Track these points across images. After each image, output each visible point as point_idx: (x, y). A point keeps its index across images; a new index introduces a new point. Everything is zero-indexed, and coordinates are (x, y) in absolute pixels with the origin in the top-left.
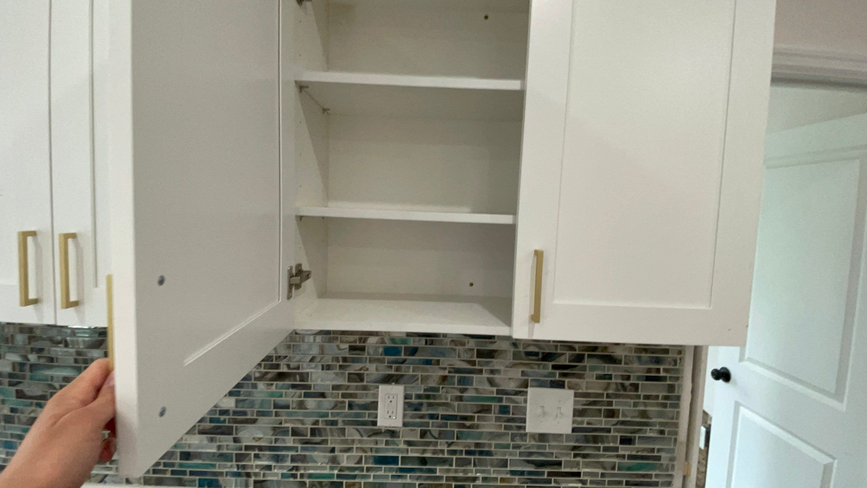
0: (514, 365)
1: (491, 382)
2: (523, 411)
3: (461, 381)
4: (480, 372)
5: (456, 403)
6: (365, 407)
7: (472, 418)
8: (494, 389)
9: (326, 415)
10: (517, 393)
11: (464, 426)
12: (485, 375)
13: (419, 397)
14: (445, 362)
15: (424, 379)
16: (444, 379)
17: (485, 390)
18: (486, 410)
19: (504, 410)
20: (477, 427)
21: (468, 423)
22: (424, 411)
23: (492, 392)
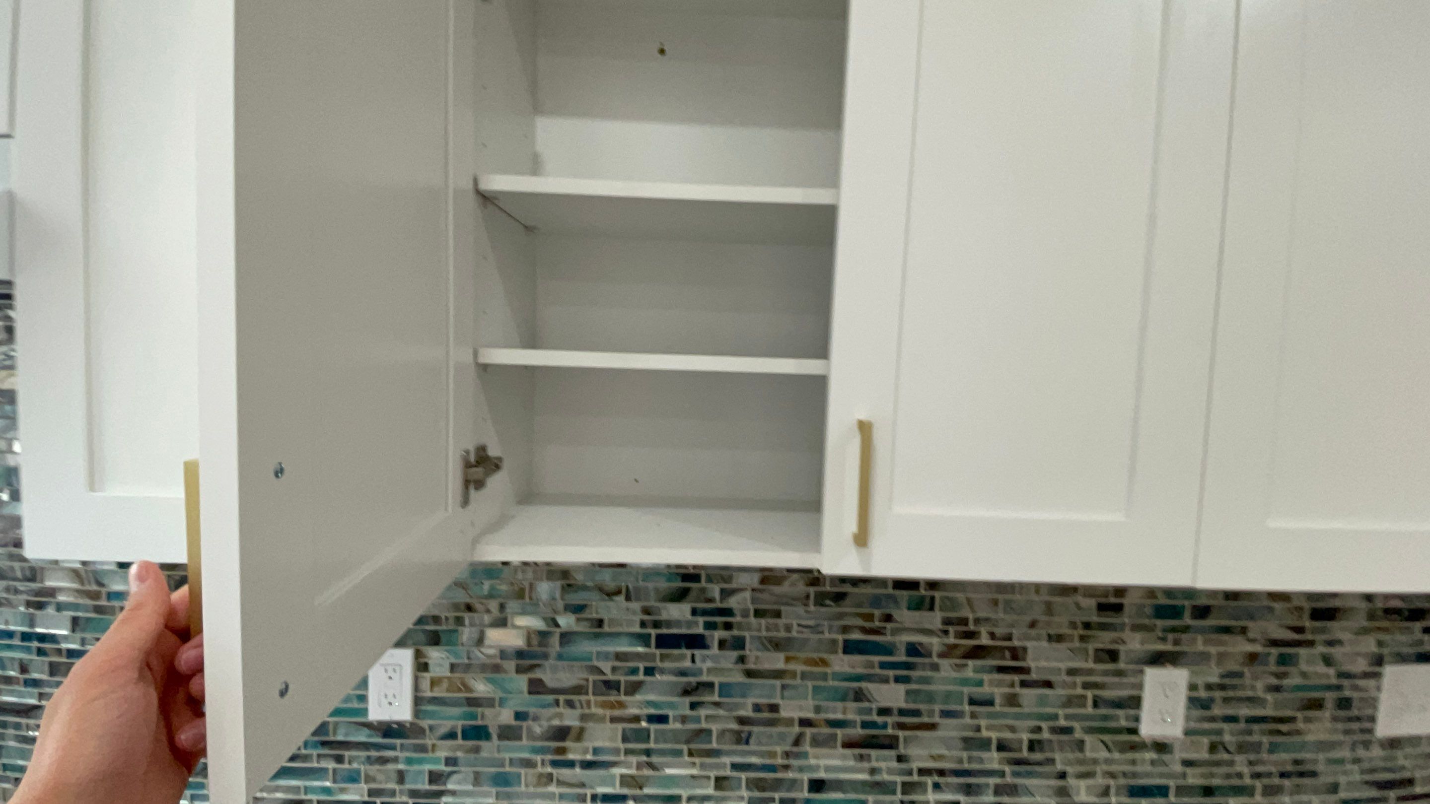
1: (1328, 661)
4: (1311, 644)
6: (1118, 704)
8: (1331, 671)
9: (1055, 717)
10: (1366, 675)
12: (1321, 649)
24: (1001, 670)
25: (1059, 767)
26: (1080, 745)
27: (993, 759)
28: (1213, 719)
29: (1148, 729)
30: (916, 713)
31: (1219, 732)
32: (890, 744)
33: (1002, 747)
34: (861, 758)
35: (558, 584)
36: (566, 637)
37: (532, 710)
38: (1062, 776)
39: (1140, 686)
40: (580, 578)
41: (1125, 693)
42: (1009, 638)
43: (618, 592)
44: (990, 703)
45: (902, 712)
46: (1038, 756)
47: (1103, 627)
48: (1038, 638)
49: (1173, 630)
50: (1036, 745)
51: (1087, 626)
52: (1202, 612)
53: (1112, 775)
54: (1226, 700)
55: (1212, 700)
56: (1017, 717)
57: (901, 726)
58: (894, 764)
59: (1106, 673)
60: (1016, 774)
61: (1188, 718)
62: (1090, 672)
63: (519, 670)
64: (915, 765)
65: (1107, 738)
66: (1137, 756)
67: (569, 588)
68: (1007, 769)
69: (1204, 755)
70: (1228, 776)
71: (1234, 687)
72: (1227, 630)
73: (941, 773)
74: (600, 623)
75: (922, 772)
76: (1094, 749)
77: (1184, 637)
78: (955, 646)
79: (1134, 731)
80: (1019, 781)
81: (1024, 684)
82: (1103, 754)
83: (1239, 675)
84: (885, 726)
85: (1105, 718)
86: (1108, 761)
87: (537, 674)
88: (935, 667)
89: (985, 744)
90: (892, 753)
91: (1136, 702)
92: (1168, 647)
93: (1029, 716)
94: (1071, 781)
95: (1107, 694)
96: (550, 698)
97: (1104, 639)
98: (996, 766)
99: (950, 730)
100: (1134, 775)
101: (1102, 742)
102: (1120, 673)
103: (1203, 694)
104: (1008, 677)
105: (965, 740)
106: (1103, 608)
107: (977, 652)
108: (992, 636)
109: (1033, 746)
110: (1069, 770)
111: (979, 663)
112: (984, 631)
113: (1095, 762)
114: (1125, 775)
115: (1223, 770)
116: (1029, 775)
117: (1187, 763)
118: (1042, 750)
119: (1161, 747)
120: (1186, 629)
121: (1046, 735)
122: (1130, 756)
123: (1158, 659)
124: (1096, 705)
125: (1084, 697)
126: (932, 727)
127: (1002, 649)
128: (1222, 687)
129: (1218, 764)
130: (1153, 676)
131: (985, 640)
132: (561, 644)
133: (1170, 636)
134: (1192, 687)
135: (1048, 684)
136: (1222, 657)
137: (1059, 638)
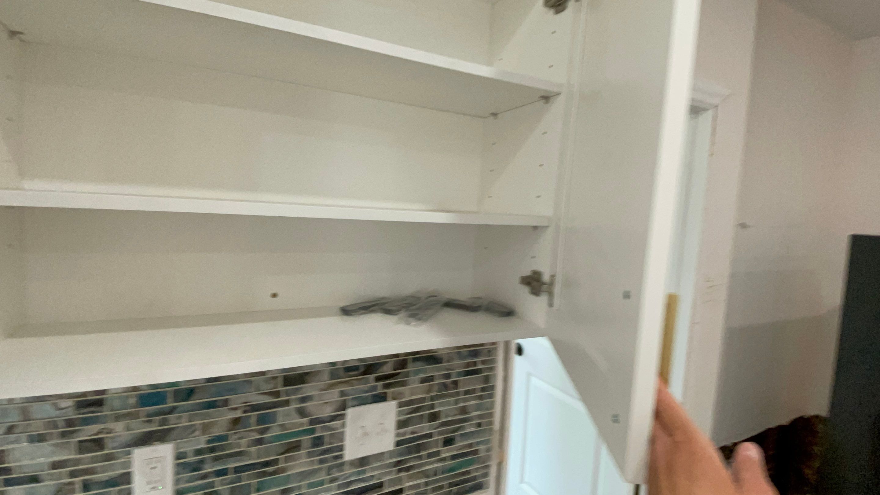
0: (331, 386)
1: (302, 413)
2: (341, 437)
3: (261, 420)
4: (286, 403)
5: (253, 449)
7: (275, 462)
8: (305, 420)
10: (333, 418)
11: (265, 474)
12: (294, 406)
13: (199, 452)
14: (237, 400)
15: (205, 428)
16: (236, 422)
17: (294, 424)
18: (296, 447)
19: (318, 442)
20: (283, 470)
21: (270, 469)
22: (208, 469)
23: (302, 424)
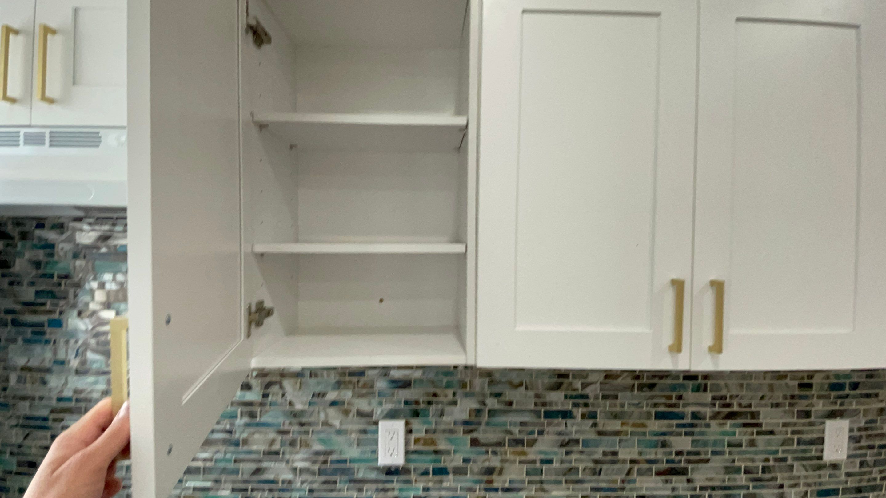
6: (812, 442)
9: (777, 452)
24: (745, 425)
25: (779, 482)
26: (791, 467)
27: (742, 479)
28: (861, 448)
29: (829, 456)
30: (698, 453)
31: (865, 455)
32: (683, 472)
33: (747, 471)
34: (666, 481)
35: (487, 380)
36: (492, 413)
37: (472, 457)
38: (781, 486)
39: (823, 431)
40: (497, 376)
41: (815, 436)
42: (750, 406)
43: (521, 385)
44: (740, 445)
45: (689, 453)
46: (767, 476)
47: (801, 397)
48: (765, 406)
49: (840, 397)
50: (766, 470)
51: (793, 397)
52: (855, 386)
53: (809, 485)
54: (869, 437)
55: (861, 437)
56: (756, 453)
57: (689, 461)
58: (685, 485)
59: (804, 425)
60: (754, 487)
61: (849, 448)
62: (795, 424)
63: (466, 432)
64: (698, 485)
65: (805, 463)
66: (822, 472)
67: (491, 383)
68: (751, 485)
69: (857, 469)
70: (869, 481)
71: (872, 429)
72: (868, 396)
73: (713, 488)
74: (510, 404)
75: (702, 488)
76: (798, 470)
77: (847, 400)
78: (719, 413)
79: (820, 458)
80: (757, 491)
81: (758, 433)
82: (804, 473)
83: (875, 421)
84: (680, 461)
85: (804, 451)
86: (806, 477)
87: (475, 435)
88: (708, 426)
89: (737, 470)
90: (684, 478)
91: (821, 441)
92: (837, 407)
93: (762, 452)
94: (786, 490)
95: (804, 437)
96: (484, 449)
97: (802, 405)
98: (744, 483)
99: (717, 462)
100: (820, 484)
101: (804, 466)
102: (811, 424)
103: (856, 433)
104: (749, 430)
105: (726, 468)
106: (802, 386)
107: (731, 416)
108: (740, 405)
109: (764, 470)
110: (786, 483)
111: (733, 421)
112: (735, 402)
113: (799, 477)
114: (815, 484)
115: (866, 477)
116: (763, 487)
117: (848, 475)
118: (770, 472)
119: (835, 466)
120: (847, 396)
121: (771, 463)
122: (818, 472)
123: (832, 415)
124: (799, 444)
125: (793, 440)
126: (707, 461)
127: (746, 413)
128: (866, 429)
129: (864, 474)
130: (830, 425)
131: (735, 408)
132: (489, 416)
133: (839, 401)
134: (851, 430)
135: (772, 433)
136: (866, 412)
137: (777, 405)
